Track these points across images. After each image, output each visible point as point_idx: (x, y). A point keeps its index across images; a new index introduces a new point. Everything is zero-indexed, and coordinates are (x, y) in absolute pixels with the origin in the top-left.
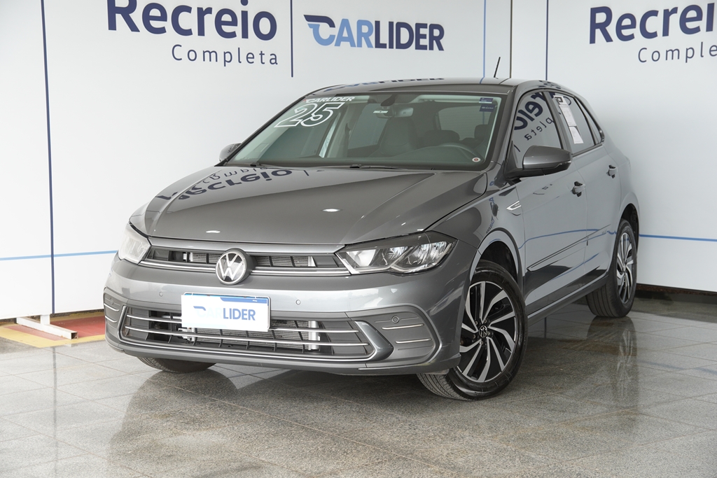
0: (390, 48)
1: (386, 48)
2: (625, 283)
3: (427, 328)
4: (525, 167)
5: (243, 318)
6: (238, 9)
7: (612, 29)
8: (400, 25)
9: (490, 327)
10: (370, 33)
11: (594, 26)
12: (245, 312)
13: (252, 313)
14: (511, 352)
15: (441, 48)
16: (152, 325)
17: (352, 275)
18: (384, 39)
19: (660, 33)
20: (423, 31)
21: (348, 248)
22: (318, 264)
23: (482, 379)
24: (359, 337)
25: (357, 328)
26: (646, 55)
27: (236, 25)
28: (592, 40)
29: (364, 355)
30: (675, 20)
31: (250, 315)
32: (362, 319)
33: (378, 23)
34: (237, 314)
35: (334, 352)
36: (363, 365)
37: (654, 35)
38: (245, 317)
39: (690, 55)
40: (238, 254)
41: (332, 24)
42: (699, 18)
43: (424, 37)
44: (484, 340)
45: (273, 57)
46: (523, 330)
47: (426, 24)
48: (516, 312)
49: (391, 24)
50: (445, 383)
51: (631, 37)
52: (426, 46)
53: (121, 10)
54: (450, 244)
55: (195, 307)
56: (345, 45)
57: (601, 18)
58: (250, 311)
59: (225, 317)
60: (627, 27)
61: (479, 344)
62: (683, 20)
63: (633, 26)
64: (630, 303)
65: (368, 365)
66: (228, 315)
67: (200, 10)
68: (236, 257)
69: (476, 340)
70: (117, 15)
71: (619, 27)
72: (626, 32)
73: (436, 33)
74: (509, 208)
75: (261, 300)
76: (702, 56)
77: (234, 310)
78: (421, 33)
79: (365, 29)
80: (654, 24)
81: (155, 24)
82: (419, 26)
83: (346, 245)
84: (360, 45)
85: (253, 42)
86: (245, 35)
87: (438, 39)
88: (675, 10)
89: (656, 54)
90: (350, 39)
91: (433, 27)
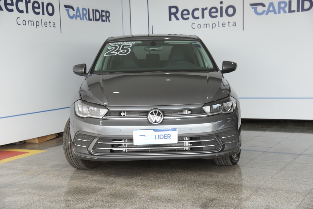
5: (165, 138)
12: (166, 136)
13: (169, 136)
31: (168, 137)
34: (162, 137)
38: (166, 138)
58: (168, 135)
66: (157, 137)
77: (160, 135)
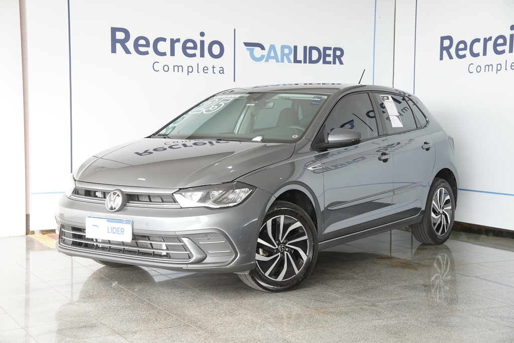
0: (304, 63)
1: (301, 63)
2: (441, 222)
3: (229, 244)
4: (330, 142)
6: (198, 40)
7: (453, 51)
8: (312, 48)
9: (287, 245)
10: (290, 53)
11: (442, 48)
14: (304, 262)
15: (341, 63)
16: (75, 236)
17: (182, 208)
18: (300, 56)
19: (481, 54)
20: (328, 52)
21: (181, 190)
22: (164, 200)
23: (280, 278)
24: (185, 248)
25: (183, 242)
26: (473, 68)
27: (196, 49)
28: (441, 58)
29: (187, 259)
30: (490, 44)
32: (186, 236)
33: (295, 47)
35: (170, 257)
36: (185, 266)
37: (477, 55)
39: (499, 69)
40: (118, 193)
41: (263, 48)
42: (504, 44)
43: (329, 56)
44: (283, 253)
45: (222, 69)
46: (314, 248)
47: (331, 48)
48: (308, 236)
49: (305, 48)
50: (251, 280)
51: (464, 56)
52: (331, 62)
53: (120, 41)
54: (251, 190)
55: (93, 225)
56: (272, 62)
57: (446, 43)
59: (108, 233)
60: (462, 49)
61: (278, 256)
62: (496, 45)
63: (465, 49)
64: (447, 236)
65: (189, 266)
67: (172, 40)
68: (117, 194)
69: (276, 253)
70: (117, 44)
71: (457, 50)
72: (461, 53)
73: (338, 53)
74: (310, 168)
75: (127, 222)
76: (506, 70)
78: (327, 53)
79: (286, 51)
80: (478, 48)
81: (141, 49)
82: (325, 49)
83: (180, 189)
84: (282, 61)
85: (208, 60)
86: (202, 55)
87: (339, 57)
88: (490, 39)
89: (479, 68)
90: (276, 57)
91: (335, 49)
